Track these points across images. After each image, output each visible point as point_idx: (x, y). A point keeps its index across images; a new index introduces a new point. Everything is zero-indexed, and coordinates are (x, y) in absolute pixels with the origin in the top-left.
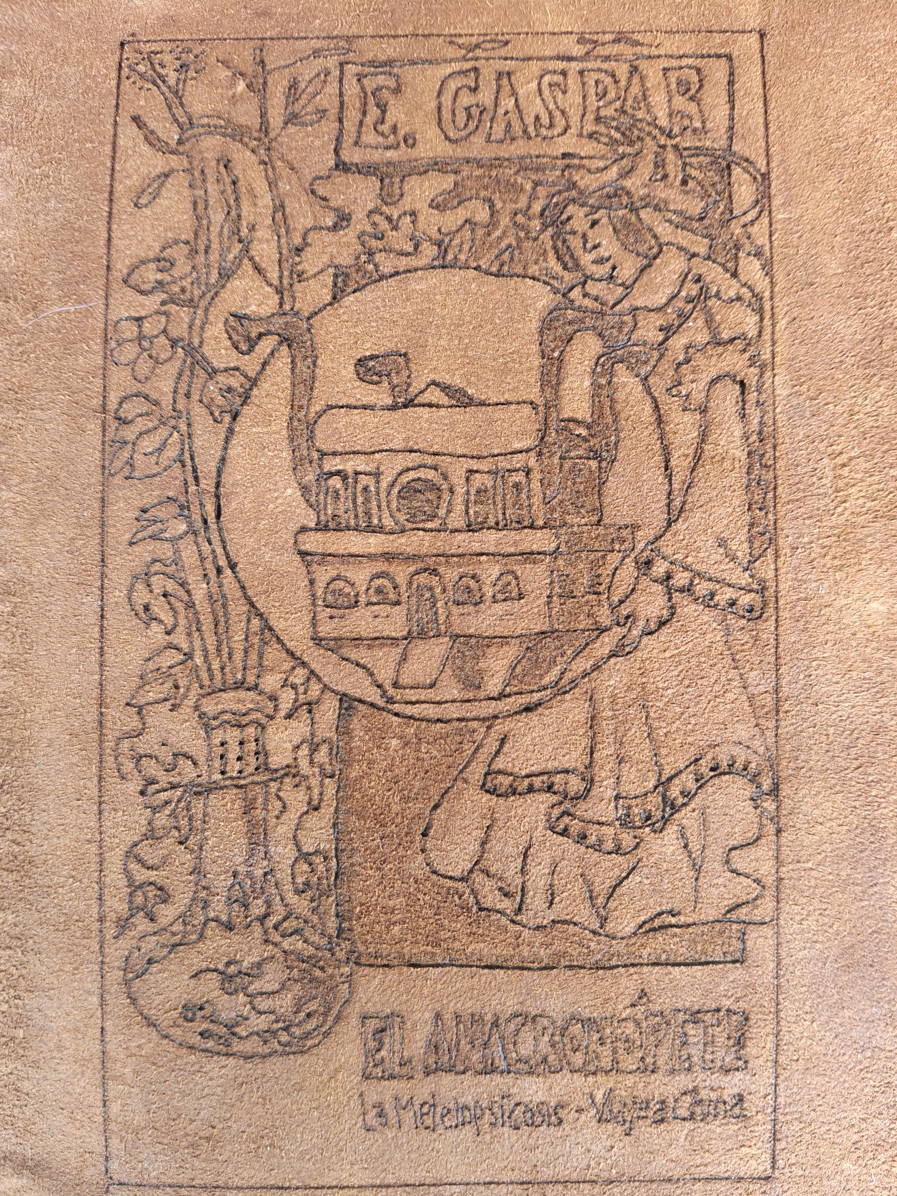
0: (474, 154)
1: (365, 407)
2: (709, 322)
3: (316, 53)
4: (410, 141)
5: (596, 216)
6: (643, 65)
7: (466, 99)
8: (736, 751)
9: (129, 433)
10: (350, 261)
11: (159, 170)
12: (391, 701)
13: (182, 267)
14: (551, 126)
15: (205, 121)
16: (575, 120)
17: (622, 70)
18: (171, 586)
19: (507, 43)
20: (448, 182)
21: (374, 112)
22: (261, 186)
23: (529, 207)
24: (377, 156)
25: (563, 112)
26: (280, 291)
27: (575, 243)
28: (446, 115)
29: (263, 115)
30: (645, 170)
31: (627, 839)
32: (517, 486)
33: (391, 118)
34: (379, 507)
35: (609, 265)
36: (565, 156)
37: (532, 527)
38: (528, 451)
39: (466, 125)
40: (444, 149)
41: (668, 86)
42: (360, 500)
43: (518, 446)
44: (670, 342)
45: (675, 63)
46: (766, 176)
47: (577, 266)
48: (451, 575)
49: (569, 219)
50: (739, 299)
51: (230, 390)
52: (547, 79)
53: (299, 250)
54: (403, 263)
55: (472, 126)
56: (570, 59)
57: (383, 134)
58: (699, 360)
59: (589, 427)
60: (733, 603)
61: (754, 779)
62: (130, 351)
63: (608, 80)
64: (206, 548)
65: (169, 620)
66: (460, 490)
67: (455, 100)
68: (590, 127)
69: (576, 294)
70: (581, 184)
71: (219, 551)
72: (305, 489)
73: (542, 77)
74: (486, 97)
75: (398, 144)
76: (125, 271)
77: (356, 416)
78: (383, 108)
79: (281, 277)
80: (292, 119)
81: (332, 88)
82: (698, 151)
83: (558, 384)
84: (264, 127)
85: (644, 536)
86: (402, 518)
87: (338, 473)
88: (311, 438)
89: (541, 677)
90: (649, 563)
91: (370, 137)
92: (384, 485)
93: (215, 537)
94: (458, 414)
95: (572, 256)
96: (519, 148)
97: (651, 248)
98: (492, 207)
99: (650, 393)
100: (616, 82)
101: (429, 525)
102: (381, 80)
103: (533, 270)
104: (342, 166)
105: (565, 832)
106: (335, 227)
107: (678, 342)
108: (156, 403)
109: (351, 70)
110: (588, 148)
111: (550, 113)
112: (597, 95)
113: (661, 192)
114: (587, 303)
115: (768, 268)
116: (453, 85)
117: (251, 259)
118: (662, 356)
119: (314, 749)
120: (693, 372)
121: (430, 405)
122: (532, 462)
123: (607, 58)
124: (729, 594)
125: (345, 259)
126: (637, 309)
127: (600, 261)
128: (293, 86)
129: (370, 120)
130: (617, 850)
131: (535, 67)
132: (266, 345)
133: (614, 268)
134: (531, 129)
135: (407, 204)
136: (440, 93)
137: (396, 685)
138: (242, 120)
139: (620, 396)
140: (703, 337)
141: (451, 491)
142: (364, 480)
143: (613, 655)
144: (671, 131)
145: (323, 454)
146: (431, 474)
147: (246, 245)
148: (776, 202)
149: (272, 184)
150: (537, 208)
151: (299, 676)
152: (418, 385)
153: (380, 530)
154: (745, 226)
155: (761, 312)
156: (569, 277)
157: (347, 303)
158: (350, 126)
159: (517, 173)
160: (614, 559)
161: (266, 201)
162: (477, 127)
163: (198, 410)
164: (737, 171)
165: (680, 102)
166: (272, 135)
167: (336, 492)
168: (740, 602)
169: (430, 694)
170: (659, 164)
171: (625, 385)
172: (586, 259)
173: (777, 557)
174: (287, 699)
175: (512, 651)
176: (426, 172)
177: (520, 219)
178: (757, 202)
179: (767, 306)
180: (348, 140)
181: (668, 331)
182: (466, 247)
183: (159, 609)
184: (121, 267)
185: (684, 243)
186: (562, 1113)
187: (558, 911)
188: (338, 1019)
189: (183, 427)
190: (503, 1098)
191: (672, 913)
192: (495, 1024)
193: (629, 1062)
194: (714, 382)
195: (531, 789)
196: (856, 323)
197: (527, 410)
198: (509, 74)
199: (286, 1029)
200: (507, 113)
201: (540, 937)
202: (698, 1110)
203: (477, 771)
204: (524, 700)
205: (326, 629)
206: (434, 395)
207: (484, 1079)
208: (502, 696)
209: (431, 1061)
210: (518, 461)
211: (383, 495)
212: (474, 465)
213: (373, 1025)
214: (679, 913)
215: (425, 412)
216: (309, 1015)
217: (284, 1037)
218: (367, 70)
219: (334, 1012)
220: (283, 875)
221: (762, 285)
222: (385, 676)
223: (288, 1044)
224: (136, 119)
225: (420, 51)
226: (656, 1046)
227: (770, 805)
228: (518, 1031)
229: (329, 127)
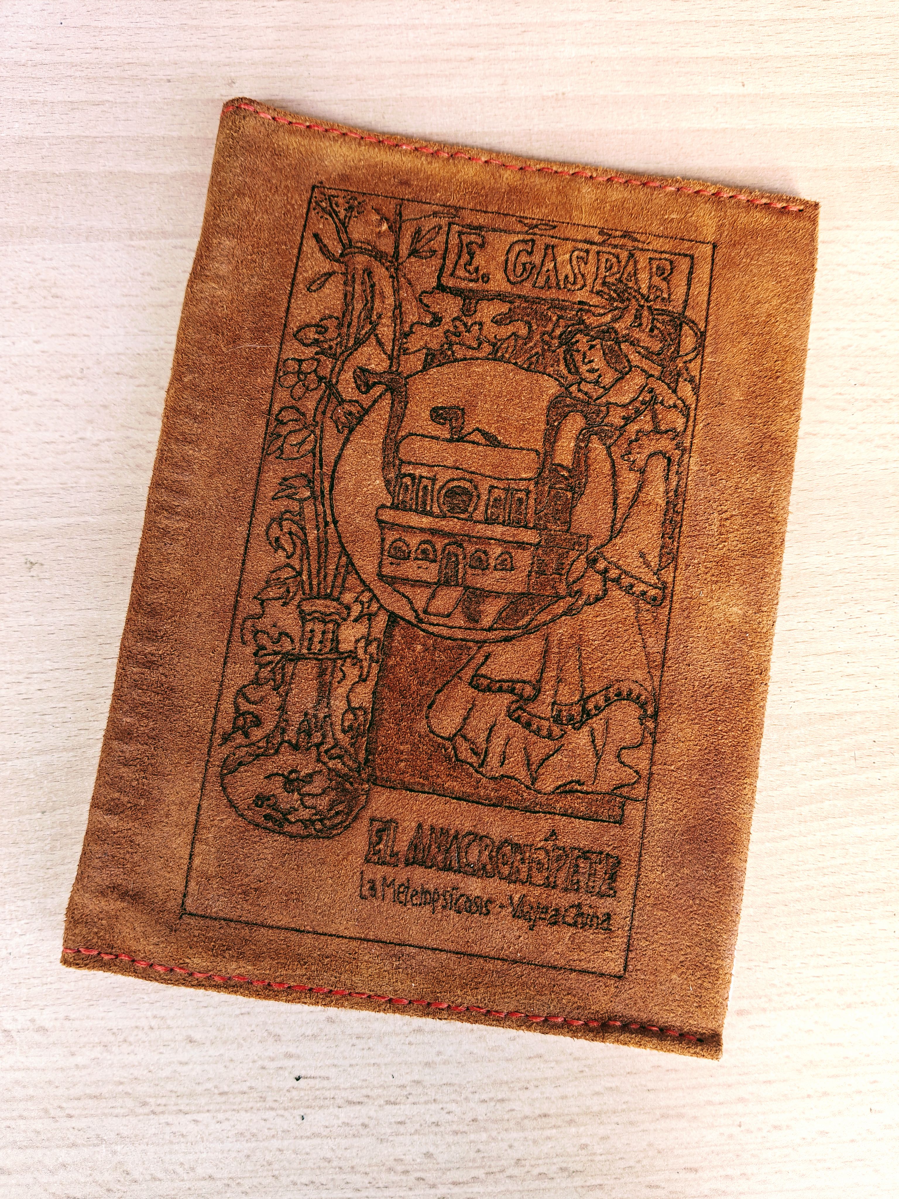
0: (524, 292)
1: (432, 437)
2: (654, 417)
3: (435, 214)
4: (486, 278)
5: (594, 343)
6: (638, 254)
7: (524, 258)
8: (633, 686)
9: (284, 431)
10: (437, 347)
11: (326, 270)
12: (421, 621)
13: (332, 333)
14: (575, 283)
15: (359, 245)
16: (589, 281)
17: (624, 255)
18: (294, 528)
19: (555, 227)
20: (505, 308)
21: (466, 257)
22: (388, 291)
23: (553, 331)
24: (463, 284)
25: (583, 275)
26: (391, 358)
27: (578, 358)
28: (510, 266)
29: (397, 247)
30: (629, 319)
31: (556, 731)
32: (520, 500)
33: (475, 263)
34: (432, 500)
35: (597, 374)
36: (580, 303)
37: (526, 527)
38: (530, 479)
39: (522, 274)
40: (506, 287)
41: (651, 269)
42: (421, 494)
43: (524, 476)
44: (628, 427)
45: (658, 256)
46: (703, 334)
47: (577, 372)
48: (471, 549)
49: (577, 341)
50: (675, 406)
51: (350, 413)
52: (576, 253)
53: (406, 335)
54: (470, 353)
55: (525, 275)
56: (592, 243)
57: (469, 272)
58: (645, 441)
59: (569, 471)
60: (644, 593)
61: (643, 706)
62: (291, 380)
63: (614, 260)
64: (320, 508)
65: (289, 548)
66: (484, 497)
67: (517, 259)
68: (598, 287)
69: (574, 388)
70: (588, 322)
71: (328, 512)
72: (388, 482)
73: (573, 252)
74: (537, 259)
75: (478, 279)
76: (295, 329)
77: (426, 442)
78: (472, 255)
79: (393, 350)
80: (414, 253)
81: (442, 238)
82: (663, 312)
83: (555, 442)
84: (396, 254)
85: (594, 543)
86: (445, 509)
87: (410, 475)
88: (397, 450)
89: (518, 621)
90: (595, 561)
91: (461, 273)
92: (437, 487)
93: (327, 503)
94: (489, 451)
95: (575, 366)
96: (552, 294)
97: (625, 367)
98: (530, 327)
99: (610, 456)
100: (619, 262)
101: (462, 516)
102: (473, 237)
103: (550, 370)
104: (441, 288)
105: (518, 720)
106: (431, 325)
107: (633, 428)
108: (304, 414)
109: (456, 228)
110: (595, 300)
111: (575, 275)
112: (606, 268)
113: (636, 334)
114: (580, 395)
115: (696, 390)
116: (517, 248)
117: (376, 335)
118: (621, 434)
119: (368, 643)
120: (639, 447)
121: (473, 442)
122: (532, 487)
123: (616, 246)
124: (642, 587)
125: (434, 345)
126: (610, 403)
127: (592, 371)
128: (418, 232)
129: (462, 262)
130: (550, 736)
131: (570, 245)
132: (378, 390)
133: (600, 376)
134: (562, 283)
135: (478, 317)
136: (508, 252)
137: (425, 612)
138: (383, 248)
139: (592, 455)
140: (648, 427)
141: (479, 497)
142: (425, 482)
143: (565, 614)
144: (649, 297)
145: (402, 462)
146: (467, 485)
147: (375, 326)
148: (708, 350)
149: (396, 291)
150: (558, 332)
151: (366, 597)
152: (467, 429)
153: (430, 514)
154: (685, 362)
155: (687, 417)
156: (570, 377)
157: (432, 373)
158: (449, 264)
159: (548, 309)
160: (573, 554)
161: (390, 301)
162: (528, 277)
163: (328, 423)
164: (686, 328)
165: (656, 280)
166: (400, 261)
167: (407, 486)
168: (648, 594)
169: (446, 621)
170: (638, 317)
171: (596, 449)
172: (584, 368)
173: (676, 569)
174: (356, 609)
175: (501, 602)
176: (492, 299)
177: (546, 337)
178: (695, 348)
179: (692, 414)
180: (448, 271)
181: (628, 420)
182: (510, 350)
183: (285, 542)
184: (293, 326)
185: (646, 367)
186: (490, 906)
187: (506, 769)
188: (355, 818)
189: (318, 432)
190: (453, 889)
191: (578, 782)
192: (456, 837)
193: (539, 879)
194: (651, 456)
195: (500, 690)
196: (747, 433)
197: (533, 455)
198: (553, 247)
199: (321, 820)
200: (548, 271)
201: (492, 785)
202: (580, 920)
203: (468, 673)
204: (504, 634)
205: (387, 570)
206: (477, 437)
207: (445, 874)
208: (490, 629)
209: (411, 856)
210: (523, 485)
211: (435, 493)
212: (495, 483)
213: (377, 825)
214: (583, 784)
215: (470, 447)
216: (337, 813)
217: (319, 826)
218: (465, 230)
219: (354, 813)
220: (337, 719)
221: (691, 400)
222: (420, 604)
223: (320, 831)
224: (316, 236)
225: (500, 223)
226: (557, 871)
227: (651, 724)
228: (469, 844)
229: (436, 262)
